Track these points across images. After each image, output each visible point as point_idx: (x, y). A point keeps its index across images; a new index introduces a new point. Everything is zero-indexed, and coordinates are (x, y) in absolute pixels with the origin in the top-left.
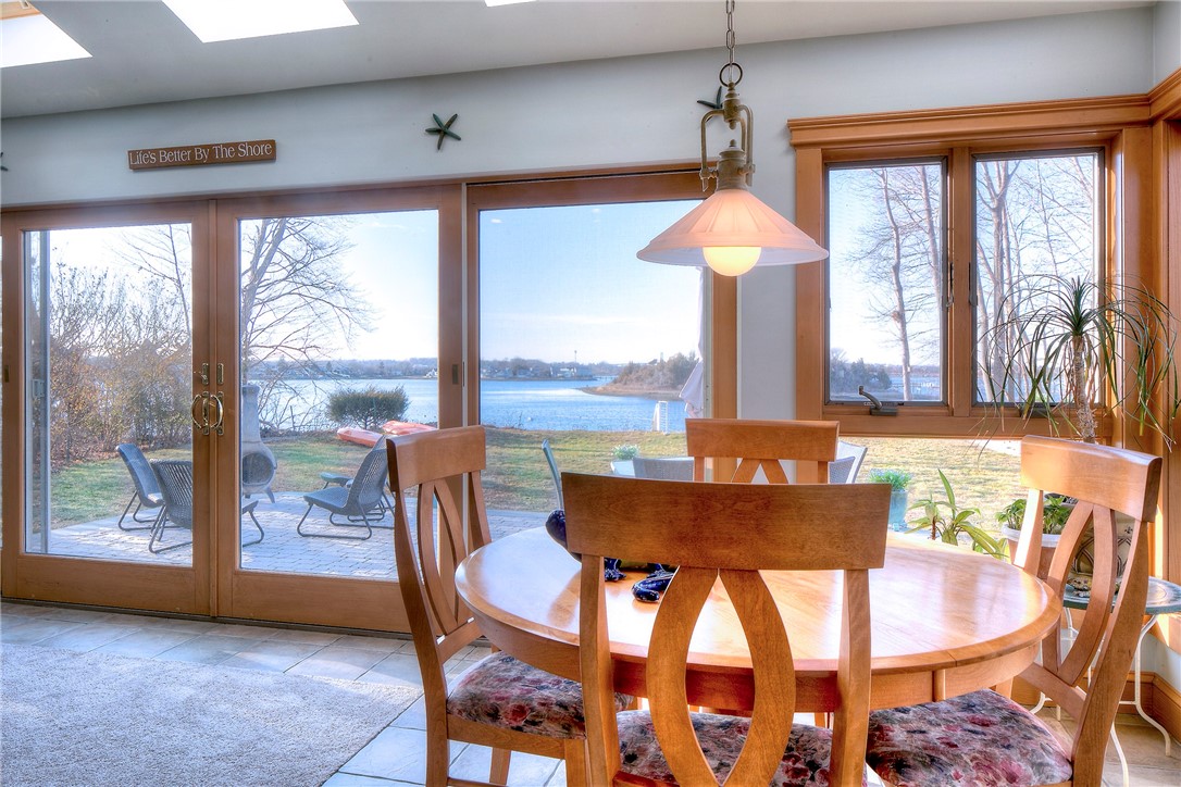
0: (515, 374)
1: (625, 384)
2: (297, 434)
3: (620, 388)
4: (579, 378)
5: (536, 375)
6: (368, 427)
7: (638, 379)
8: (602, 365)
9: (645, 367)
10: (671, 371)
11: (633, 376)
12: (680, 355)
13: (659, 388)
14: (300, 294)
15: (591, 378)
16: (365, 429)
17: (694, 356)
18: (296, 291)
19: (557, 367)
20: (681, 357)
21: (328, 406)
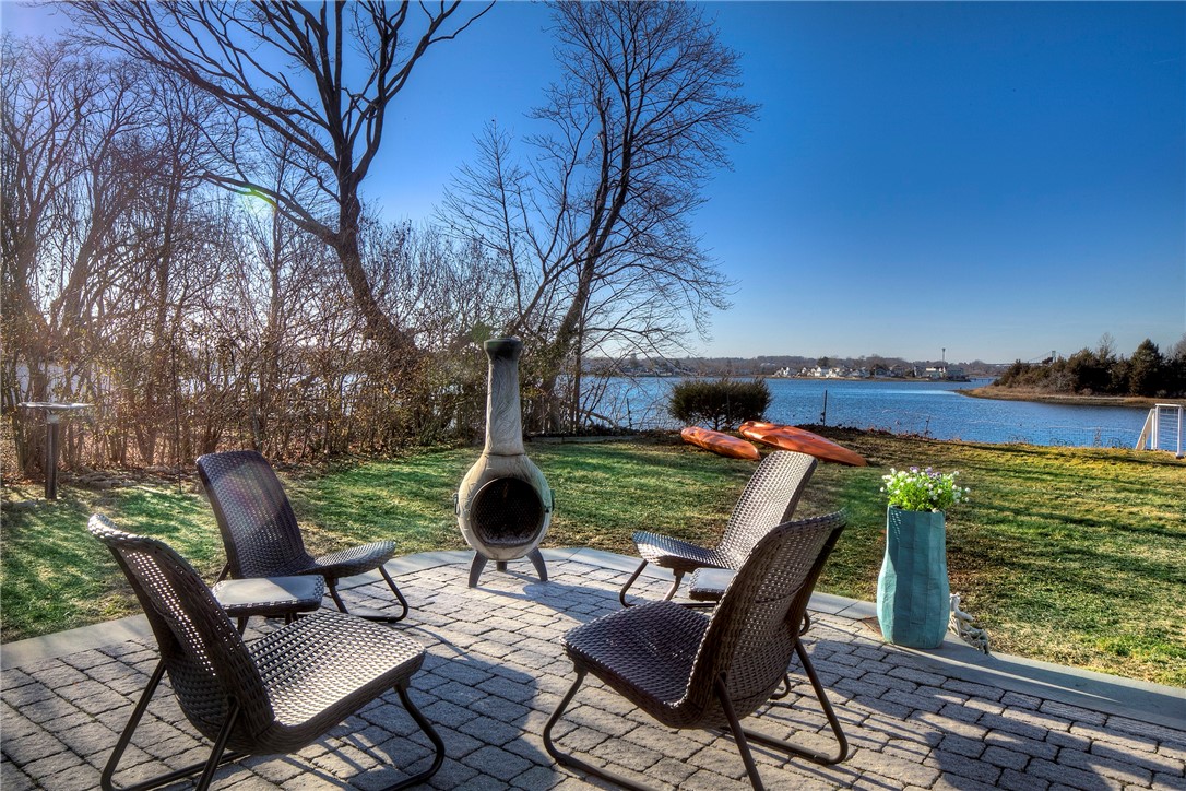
0: (872, 374)
1: (1011, 387)
2: (633, 433)
3: (1003, 391)
4: (950, 379)
5: (896, 376)
6: (720, 428)
7: (1027, 382)
8: (977, 365)
9: (1038, 367)
10: (1074, 371)
11: (1021, 377)
12: (1086, 350)
13: (1057, 392)
14: (641, 266)
15: (964, 379)
16: (716, 429)
17: (1106, 354)
18: (638, 262)
19: (921, 367)
20: (1088, 355)
21: (672, 401)
